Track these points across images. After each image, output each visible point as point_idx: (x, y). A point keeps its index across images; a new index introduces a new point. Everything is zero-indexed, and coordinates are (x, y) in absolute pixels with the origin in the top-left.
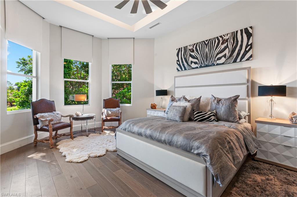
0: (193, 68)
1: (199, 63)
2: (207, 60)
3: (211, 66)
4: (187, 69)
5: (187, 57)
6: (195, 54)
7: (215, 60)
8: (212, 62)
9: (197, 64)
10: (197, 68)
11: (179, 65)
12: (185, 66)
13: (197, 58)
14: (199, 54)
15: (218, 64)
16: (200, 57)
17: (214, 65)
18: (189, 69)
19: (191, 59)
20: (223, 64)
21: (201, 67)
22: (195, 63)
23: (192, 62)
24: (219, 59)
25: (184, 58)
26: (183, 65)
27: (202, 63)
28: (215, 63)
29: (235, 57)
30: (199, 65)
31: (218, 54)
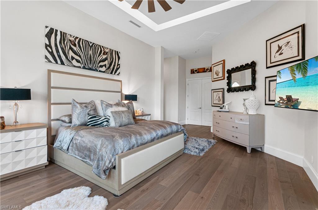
0: (75, 66)
1: (82, 63)
2: (90, 63)
3: (94, 70)
4: (65, 64)
5: (65, 47)
6: (77, 50)
7: (98, 67)
8: (95, 67)
9: (80, 63)
10: (80, 67)
11: (52, 53)
12: (63, 59)
13: (80, 56)
14: (82, 53)
15: (100, 71)
16: (84, 57)
17: (97, 71)
18: (68, 65)
19: (71, 54)
20: (104, 72)
21: (84, 68)
22: (78, 61)
23: (73, 58)
24: (101, 66)
25: (61, 47)
26: (60, 57)
27: (85, 64)
28: (98, 69)
29: (111, 70)
30: (82, 66)
31: (100, 62)
